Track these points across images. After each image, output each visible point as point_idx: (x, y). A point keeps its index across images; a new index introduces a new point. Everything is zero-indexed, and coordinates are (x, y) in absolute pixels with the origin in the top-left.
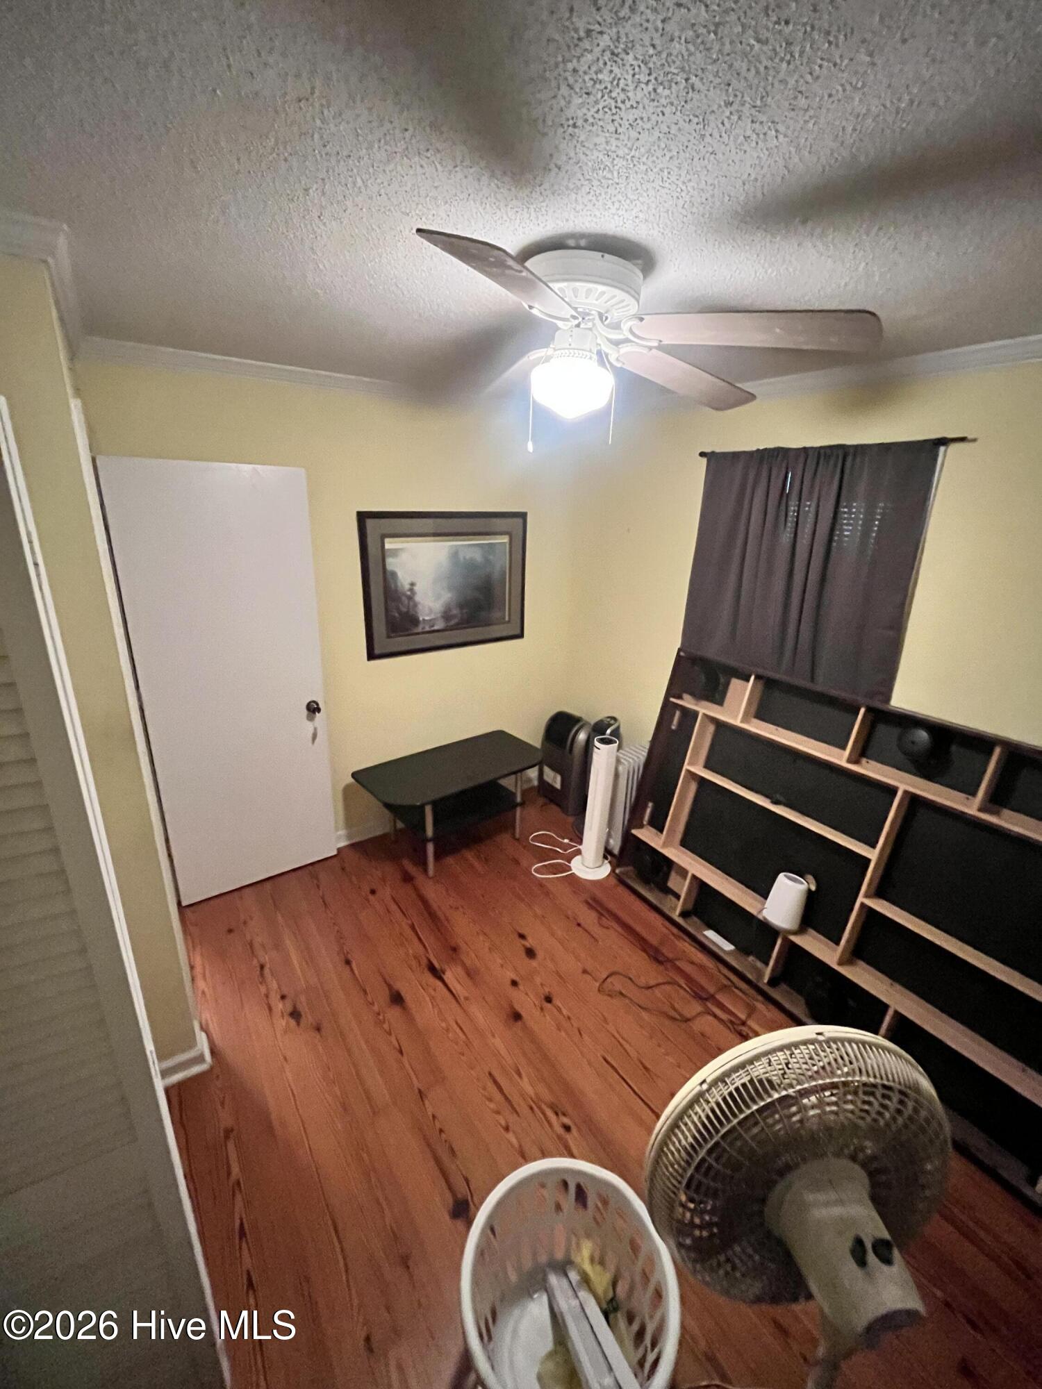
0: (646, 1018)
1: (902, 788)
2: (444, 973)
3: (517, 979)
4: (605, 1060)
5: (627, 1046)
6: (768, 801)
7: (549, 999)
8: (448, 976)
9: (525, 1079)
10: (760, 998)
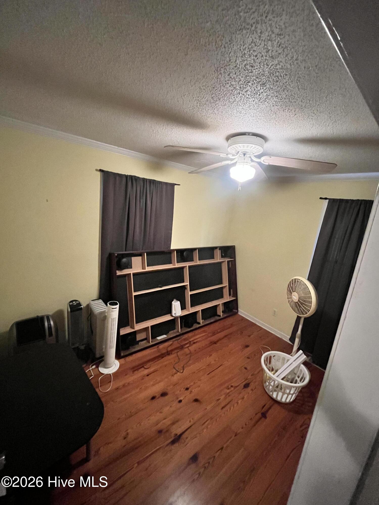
0: (191, 362)
1: (188, 265)
2: (176, 435)
3: (177, 401)
4: (208, 374)
5: (202, 368)
6: (159, 288)
7: (187, 389)
8: (179, 432)
9: (220, 397)
10: (182, 336)
